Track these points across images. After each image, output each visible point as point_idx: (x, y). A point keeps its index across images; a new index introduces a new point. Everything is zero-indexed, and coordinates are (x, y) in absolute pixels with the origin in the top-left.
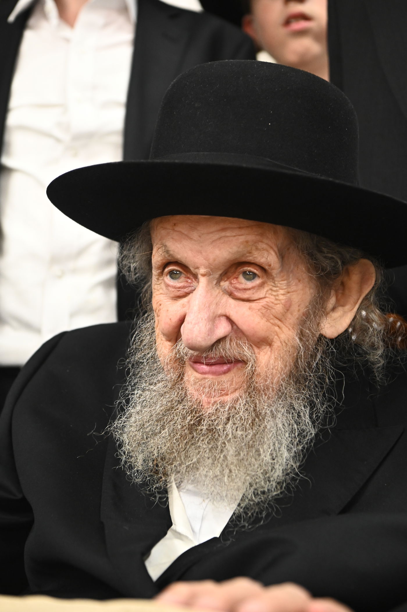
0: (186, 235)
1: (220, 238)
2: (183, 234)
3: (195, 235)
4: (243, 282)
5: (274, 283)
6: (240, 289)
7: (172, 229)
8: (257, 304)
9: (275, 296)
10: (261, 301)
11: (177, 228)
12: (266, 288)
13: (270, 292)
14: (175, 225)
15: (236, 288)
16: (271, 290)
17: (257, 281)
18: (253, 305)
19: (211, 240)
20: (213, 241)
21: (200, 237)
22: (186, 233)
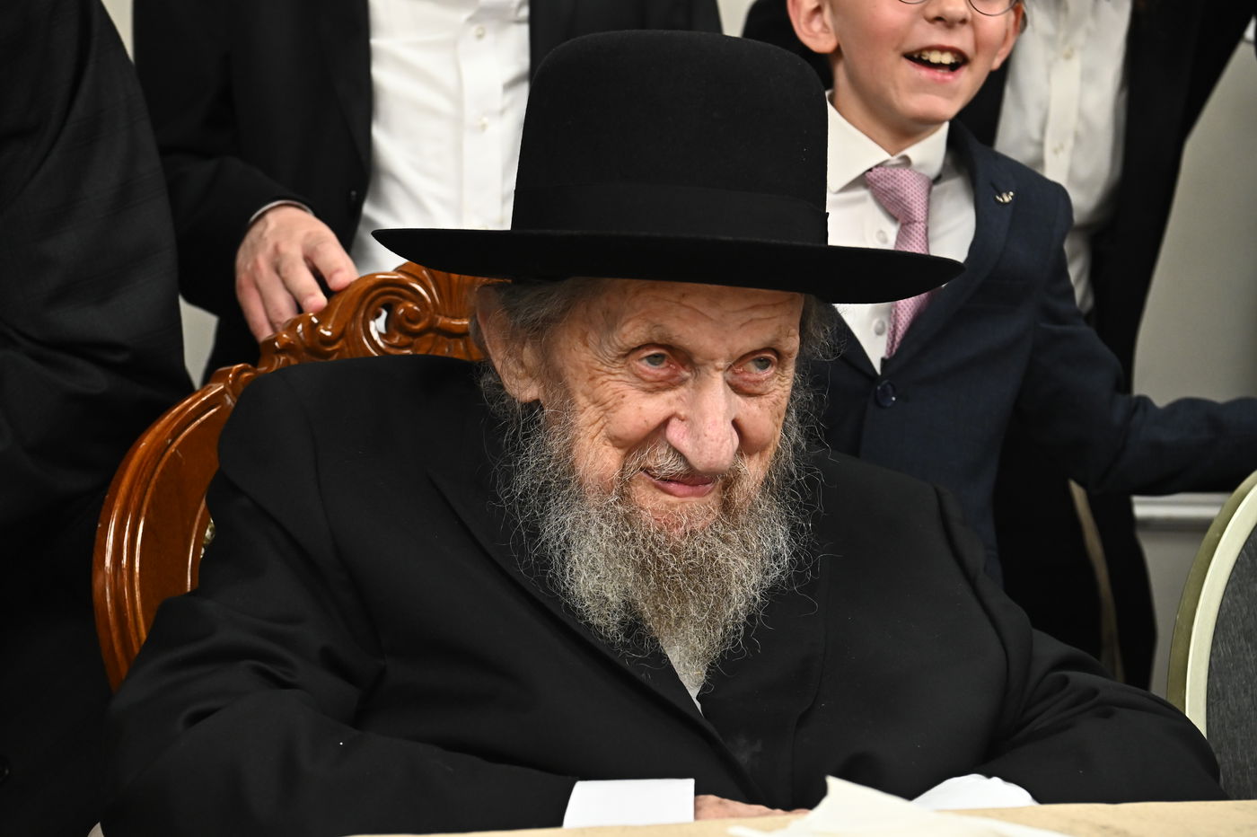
0: (702, 314)
1: (751, 321)
2: (698, 311)
3: (714, 313)
4: (754, 372)
5: (782, 372)
6: (751, 382)
7: (676, 302)
8: (768, 400)
9: (783, 387)
10: (770, 395)
11: (685, 302)
12: (776, 379)
13: (778, 382)
14: (683, 295)
15: (745, 380)
16: (780, 379)
17: (770, 371)
18: (763, 400)
19: (740, 323)
20: (743, 325)
21: (723, 316)
22: (701, 309)
